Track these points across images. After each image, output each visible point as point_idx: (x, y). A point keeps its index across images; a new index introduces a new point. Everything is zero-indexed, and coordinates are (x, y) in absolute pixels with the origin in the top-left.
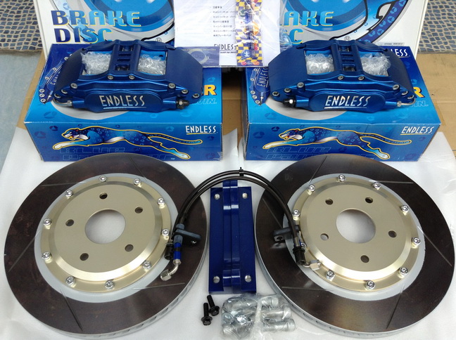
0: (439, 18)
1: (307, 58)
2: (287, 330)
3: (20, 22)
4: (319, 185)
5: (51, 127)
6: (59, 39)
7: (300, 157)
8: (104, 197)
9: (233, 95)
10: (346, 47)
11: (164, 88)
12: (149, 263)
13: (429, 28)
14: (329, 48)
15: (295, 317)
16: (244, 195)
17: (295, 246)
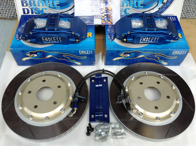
0: (190, 4)
1: (132, 21)
2: (123, 138)
3: (8, 5)
4: (137, 76)
5: (21, 51)
6: (24, 13)
7: (129, 64)
8: (44, 81)
9: (100, 37)
10: (149, 16)
11: (70, 34)
12: (64, 110)
13: (185, 8)
14: (142, 17)
15: (126, 133)
16: (105, 80)
17: (126, 102)
